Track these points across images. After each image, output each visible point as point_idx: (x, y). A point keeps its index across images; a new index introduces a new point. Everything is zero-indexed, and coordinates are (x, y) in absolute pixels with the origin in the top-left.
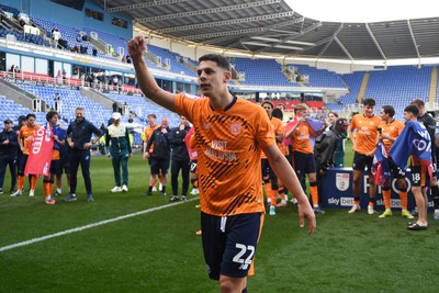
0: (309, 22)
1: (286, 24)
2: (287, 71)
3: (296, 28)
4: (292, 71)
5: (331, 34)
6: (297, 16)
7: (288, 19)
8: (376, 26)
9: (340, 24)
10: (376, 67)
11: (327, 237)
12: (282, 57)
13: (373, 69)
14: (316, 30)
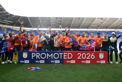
0: (11, 15)
1: (4, 15)
2: (4, 30)
3: (7, 17)
4: (5, 30)
5: (18, 19)
6: (7, 13)
7: (4, 13)
8: (31, 18)
9: (20, 16)
10: (30, 30)
11: (22, 70)
12: (2, 25)
13: (29, 31)
14: (13, 18)
